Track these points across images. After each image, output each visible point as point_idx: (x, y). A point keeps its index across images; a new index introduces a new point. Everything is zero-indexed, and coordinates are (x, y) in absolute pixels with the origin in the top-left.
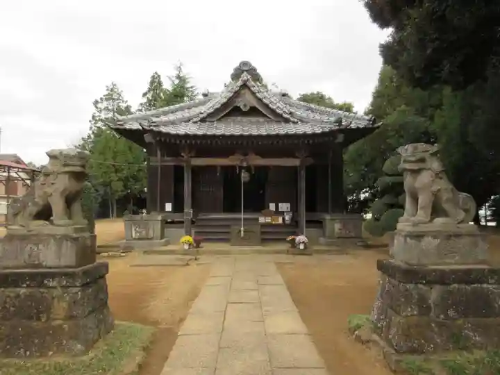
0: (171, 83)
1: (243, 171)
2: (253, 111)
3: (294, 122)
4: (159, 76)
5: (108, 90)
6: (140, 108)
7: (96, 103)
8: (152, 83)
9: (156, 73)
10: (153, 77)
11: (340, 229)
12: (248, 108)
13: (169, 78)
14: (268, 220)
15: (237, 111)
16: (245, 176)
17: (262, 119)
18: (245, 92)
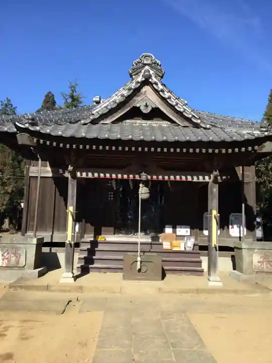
0: (64, 101)
1: (141, 185)
2: (156, 114)
3: (205, 128)
4: (53, 95)
5: (2, 105)
8: (46, 102)
9: (50, 93)
10: (47, 96)
11: (259, 262)
12: (149, 109)
14: (166, 245)
15: (135, 113)
16: (143, 192)
17: (165, 124)
18: (147, 89)
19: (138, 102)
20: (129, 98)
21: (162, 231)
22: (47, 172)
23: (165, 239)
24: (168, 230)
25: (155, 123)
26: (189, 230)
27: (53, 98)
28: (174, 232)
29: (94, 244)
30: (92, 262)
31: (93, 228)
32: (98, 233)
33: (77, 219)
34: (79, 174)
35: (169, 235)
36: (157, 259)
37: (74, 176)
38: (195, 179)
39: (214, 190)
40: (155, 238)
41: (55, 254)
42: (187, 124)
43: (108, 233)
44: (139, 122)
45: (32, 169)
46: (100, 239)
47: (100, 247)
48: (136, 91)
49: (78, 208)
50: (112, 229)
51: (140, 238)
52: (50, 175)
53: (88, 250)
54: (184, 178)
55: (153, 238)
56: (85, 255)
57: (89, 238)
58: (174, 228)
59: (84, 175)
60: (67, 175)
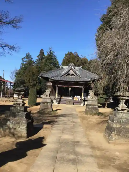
2: (73, 75)
4: (43, 50)
5: (27, 55)
6: (36, 61)
7: (23, 59)
8: (41, 52)
9: (42, 49)
13: (47, 52)
14: (75, 99)
15: (69, 74)
16: (70, 89)
17: (75, 77)
18: (71, 70)
19: (70, 73)
20: (68, 72)
21: (74, 97)
22: (51, 84)
23: (75, 98)
24: (76, 97)
25: (73, 76)
26: (80, 97)
27: (43, 51)
28: (77, 97)
29: (61, 99)
30: (60, 102)
31: (60, 96)
32: (61, 97)
33: (58, 94)
34: (58, 86)
35: (76, 98)
36: (72, 102)
37: (57, 86)
38: (80, 87)
39: (83, 89)
40: (73, 98)
41: (53, 101)
42: (78, 77)
43: (63, 97)
44: (69, 76)
45: (48, 83)
46: (62, 98)
47: (62, 99)
48: (69, 71)
49: (58, 92)
50: (64, 96)
51: (70, 98)
52: (52, 85)
53: (59, 100)
54: (79, 87)
55: (72, 98)
56: (59, 101)
57: (60, 98)
58: (77, 96)
59: (59, 86)
60: (56, 86)
